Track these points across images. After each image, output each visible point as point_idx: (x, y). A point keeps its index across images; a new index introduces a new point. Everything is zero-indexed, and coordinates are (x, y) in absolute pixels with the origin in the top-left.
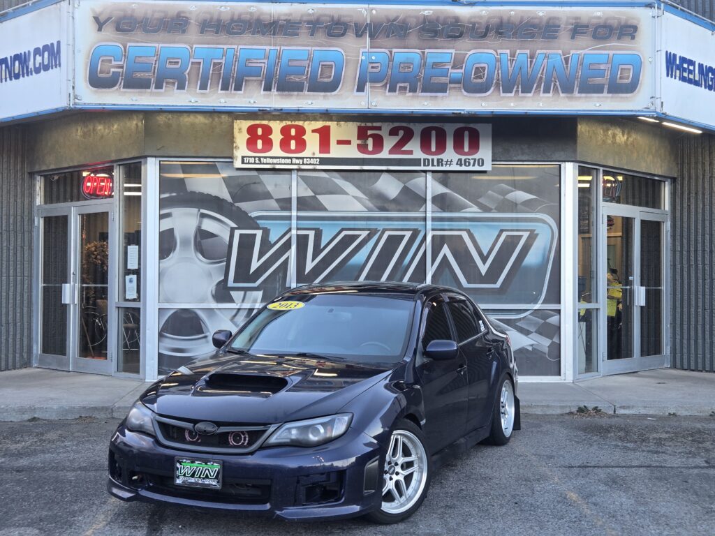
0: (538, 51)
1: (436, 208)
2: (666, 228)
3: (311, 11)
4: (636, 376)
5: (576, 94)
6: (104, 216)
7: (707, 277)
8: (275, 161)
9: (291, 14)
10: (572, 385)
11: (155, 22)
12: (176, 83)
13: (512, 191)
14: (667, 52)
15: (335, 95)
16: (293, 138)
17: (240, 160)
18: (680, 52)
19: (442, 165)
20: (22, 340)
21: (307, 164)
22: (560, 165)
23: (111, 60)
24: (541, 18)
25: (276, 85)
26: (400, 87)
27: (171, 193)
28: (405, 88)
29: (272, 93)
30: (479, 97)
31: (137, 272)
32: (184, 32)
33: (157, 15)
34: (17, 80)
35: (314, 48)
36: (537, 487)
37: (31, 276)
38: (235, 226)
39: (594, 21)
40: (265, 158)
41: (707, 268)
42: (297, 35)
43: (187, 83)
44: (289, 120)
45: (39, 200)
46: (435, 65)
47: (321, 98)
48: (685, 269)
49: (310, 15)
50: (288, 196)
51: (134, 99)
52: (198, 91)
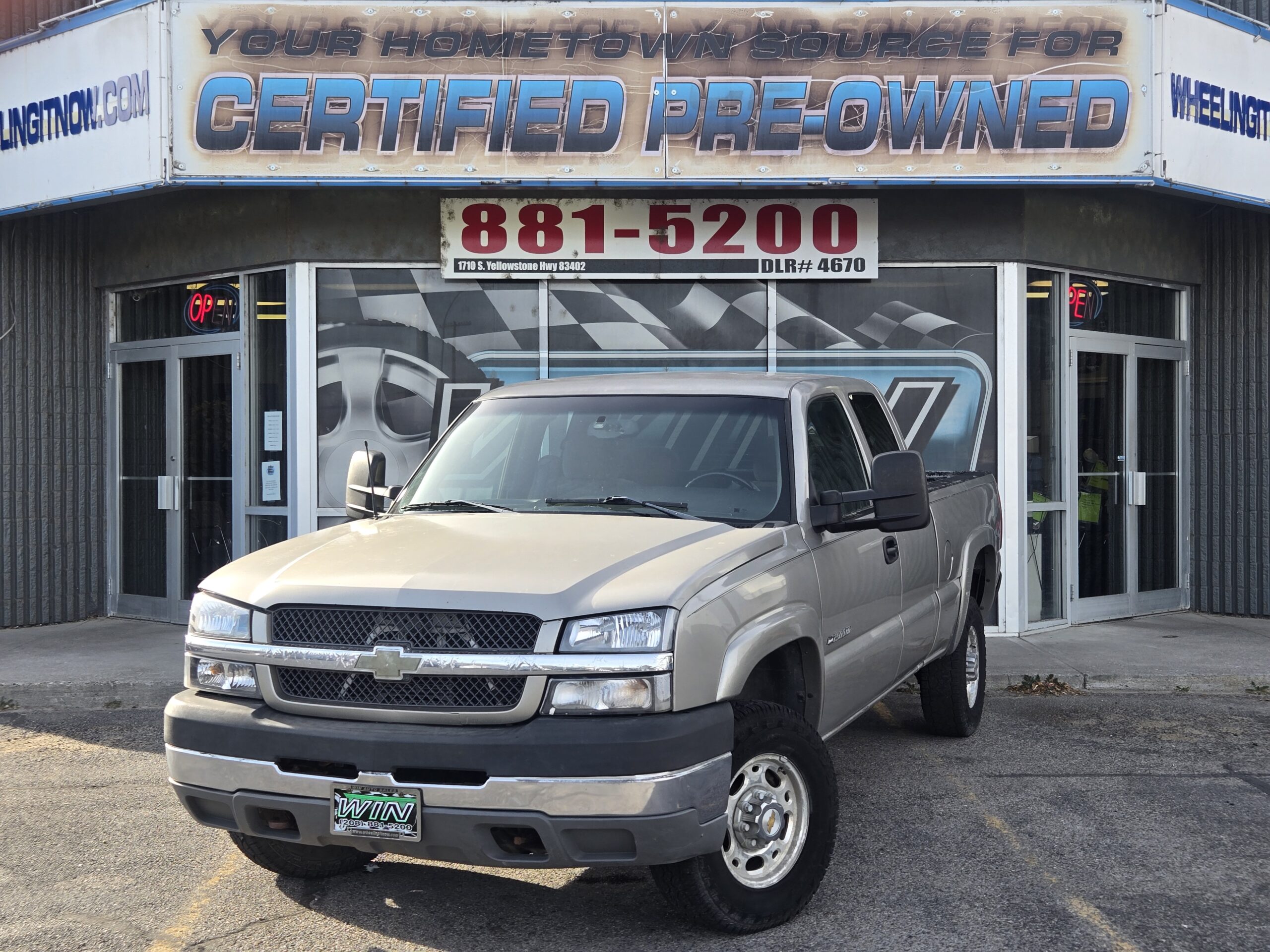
0: (953, 78)
1: (785, 344)
2: (1184, 369)
3: (567, 16)
4: (1130, 625)
5: (1018, 149)
6: (225, 360)
7: (1253, 454)
8: (511, 266)
9: (533, 21)
10: (1016, 641)
11: (306, 37)
12: (343, 140)
13: (914, 313)
14: (1173, 75)
15: (608, 156)
16: (541, 227)
17: (451, 265)
18: (1197, 75)
19: (794, 270)
20: (88, 571)
21: (564, 271)
22: (996, 268)
23: (233, 102)
24: (957, 21)
25: (511, 140)
26: (719, 140)
27: (334, 323)
28: (727, 143)
29: (503, 154)
30: (854, 156)
31: (281, 456)
32: (354, 53)
33: (308, 26)
34: (76, 136)
35: (573, 78)
36: (939, 808)
37: (101, 464)
38: (445, 376)
39: (1048, 25)
40: (494, 261)
41: (1253, 439)
42: (545, 55)
43: (361, 138)
44: (533, 197)
45: (112, 335)
46: (778, 102)
47: (586, 162)
48: (1216, 442)
49: (565, 21)
50: (531, 325)
51: (273, 166)
52: (379, 152)
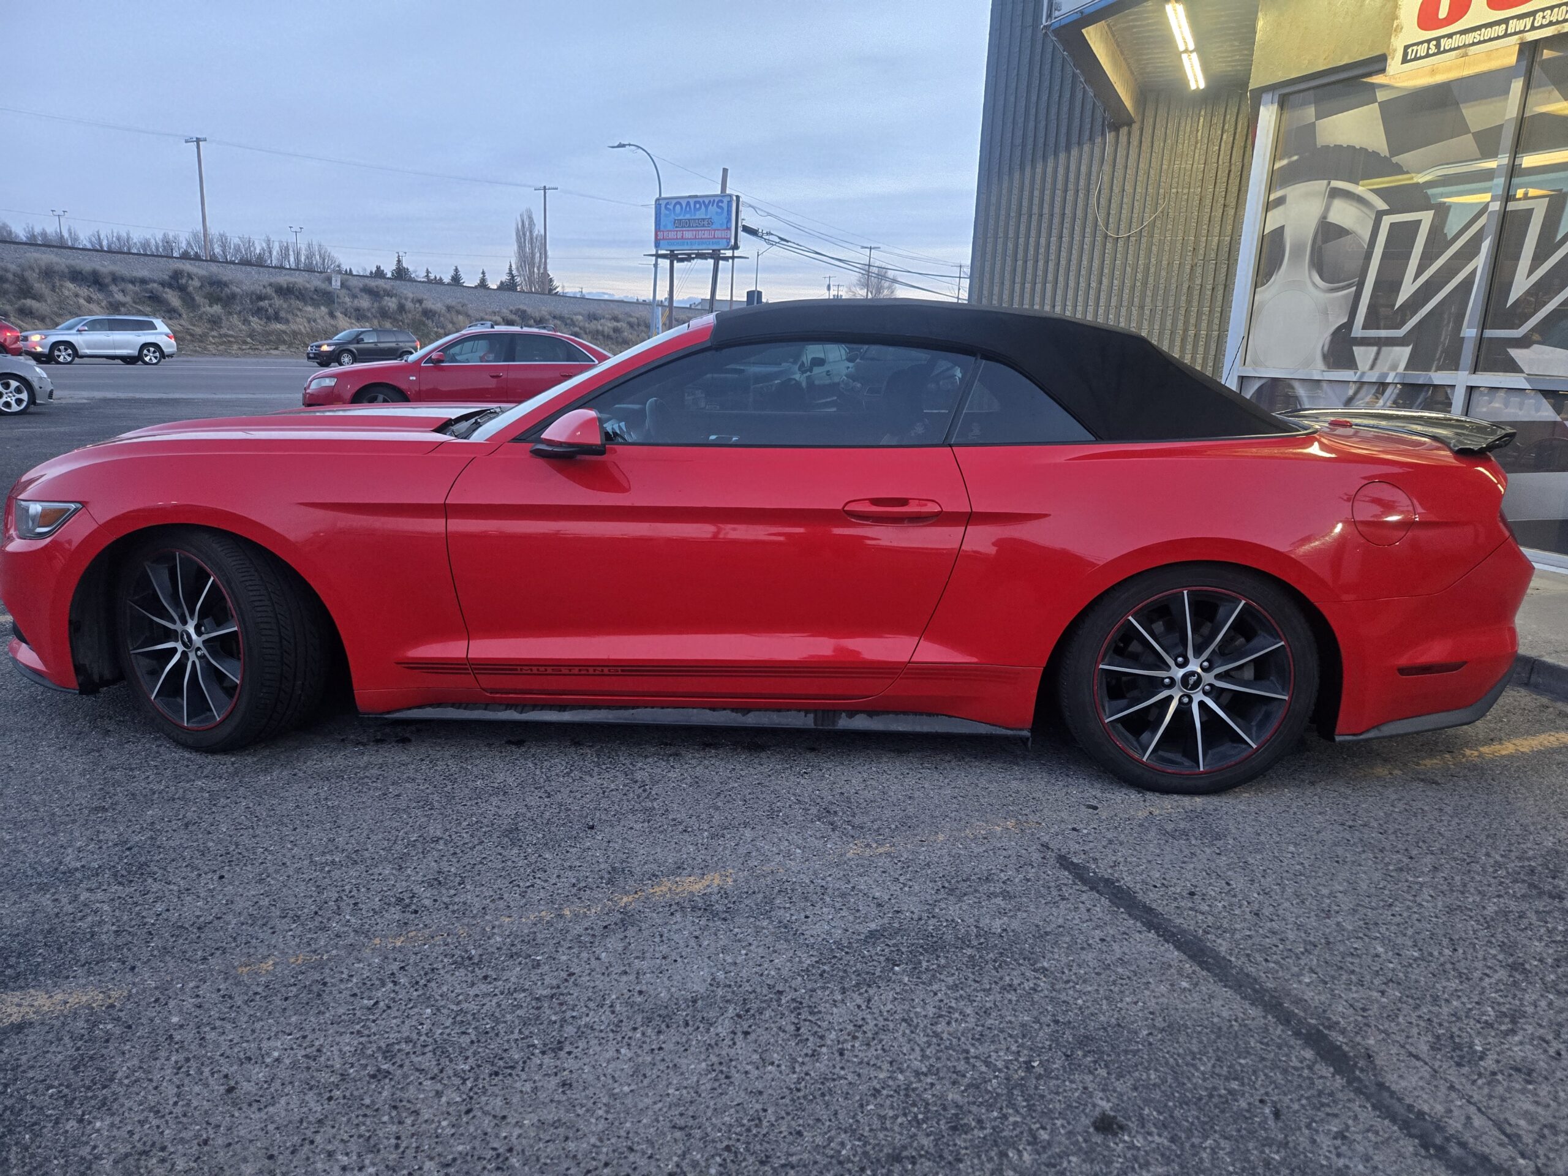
8: (1470, 38)
17: (1399, 55)
21: (1541, 27)
27: (1290, 157)
38: (1385, 207)
40: (1450, 36)
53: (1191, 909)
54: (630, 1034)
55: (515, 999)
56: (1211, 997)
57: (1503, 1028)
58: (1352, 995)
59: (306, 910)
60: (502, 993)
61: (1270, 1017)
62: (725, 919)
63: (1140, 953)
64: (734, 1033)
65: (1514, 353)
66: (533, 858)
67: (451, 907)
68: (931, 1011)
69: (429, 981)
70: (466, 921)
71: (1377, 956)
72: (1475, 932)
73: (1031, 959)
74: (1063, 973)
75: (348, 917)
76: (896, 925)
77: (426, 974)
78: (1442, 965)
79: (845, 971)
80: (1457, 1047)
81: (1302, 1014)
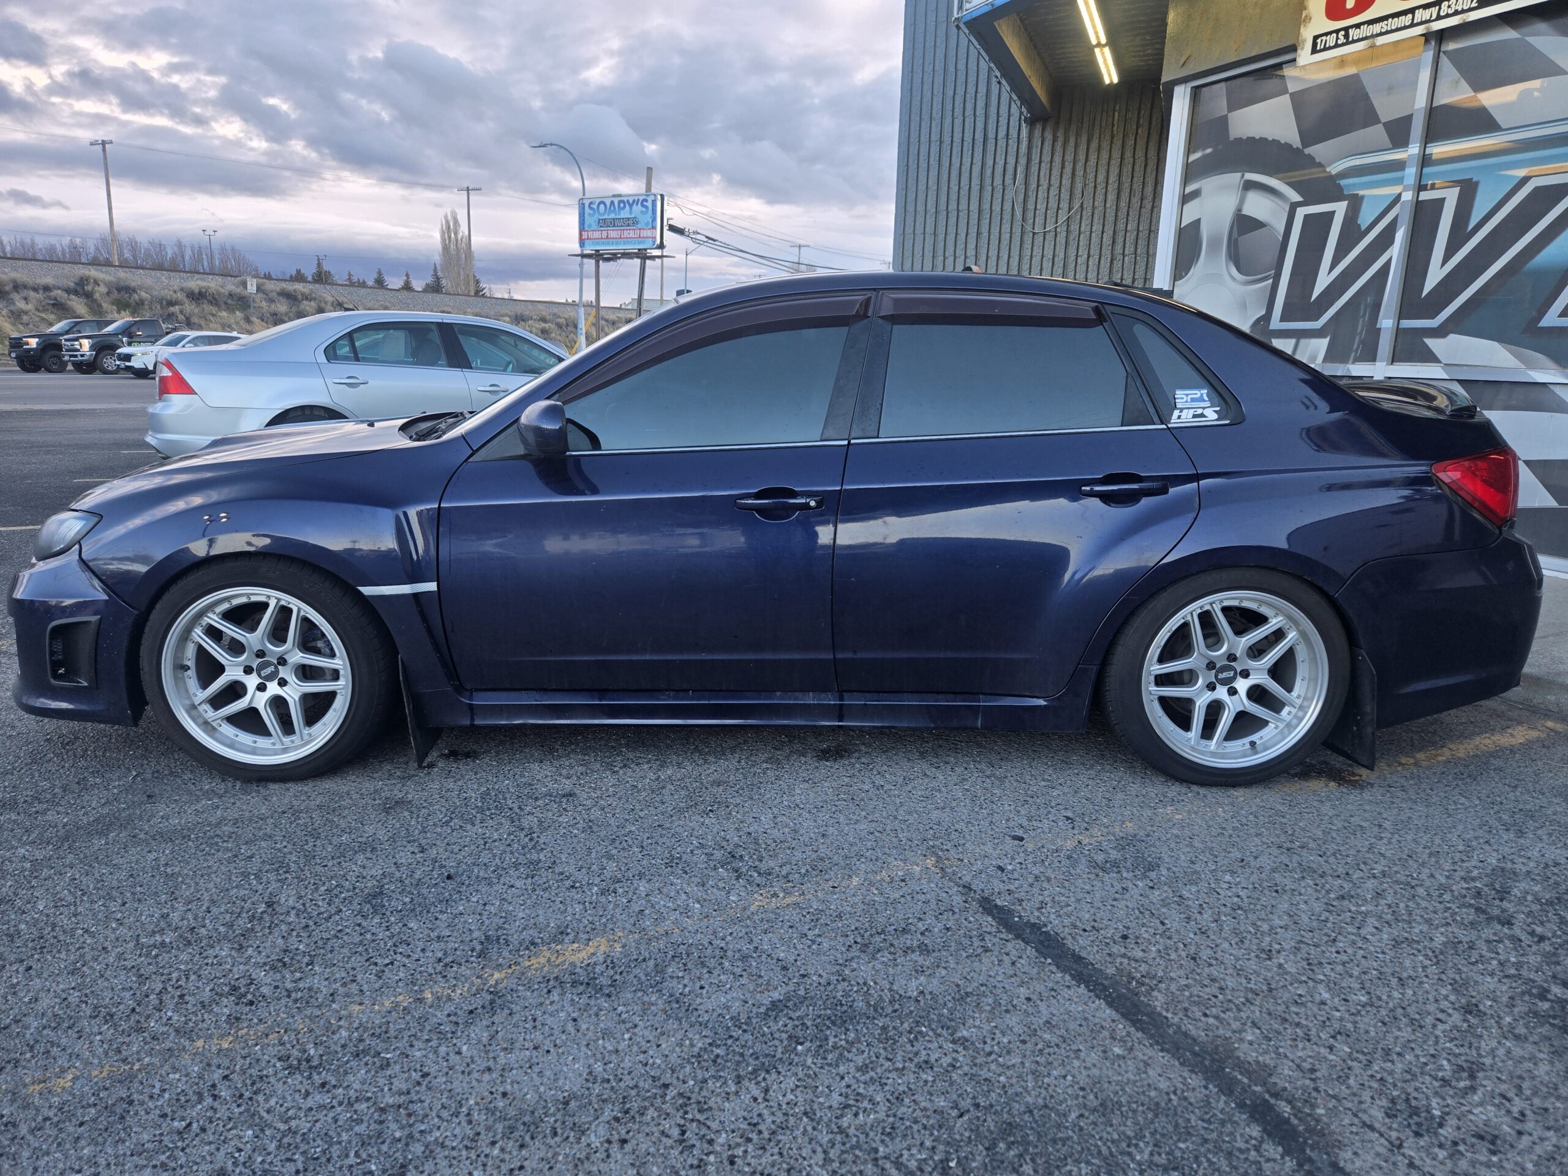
8: (1377, 28)
17: (1309, 46)
27: (1204, 150)
38: (1299, 199)
40: (1358, 26)
50: (1404, 112)
53: (1124, 956)
54: (487, 1151)
55: (356, 1112)
56: (1147, 1064)
57: (1462, 1084)
58: (1300, 1054)
59: (121, 1007)
60: (340, 1104)
61: (1211, 1086)
62: (609, 995)
63: (1068, 1013)
64: (609, 1142)
65: (1430, 342)
66: (396, 929)
67: (293, 995)
68: (836, 1099)
69: (255, 1093)
70: (308, 1012)
71: (1323, 1003)
72: (1424, 968)
73: (949, 1026)
74: (985, 1043)
75: (169, 1014)
76: (802, 992)
77: (253, 1084)
78: (1392, 1010)
79: (742, 1055)
80: (1415, 1112)
81: (1245, 1080)
